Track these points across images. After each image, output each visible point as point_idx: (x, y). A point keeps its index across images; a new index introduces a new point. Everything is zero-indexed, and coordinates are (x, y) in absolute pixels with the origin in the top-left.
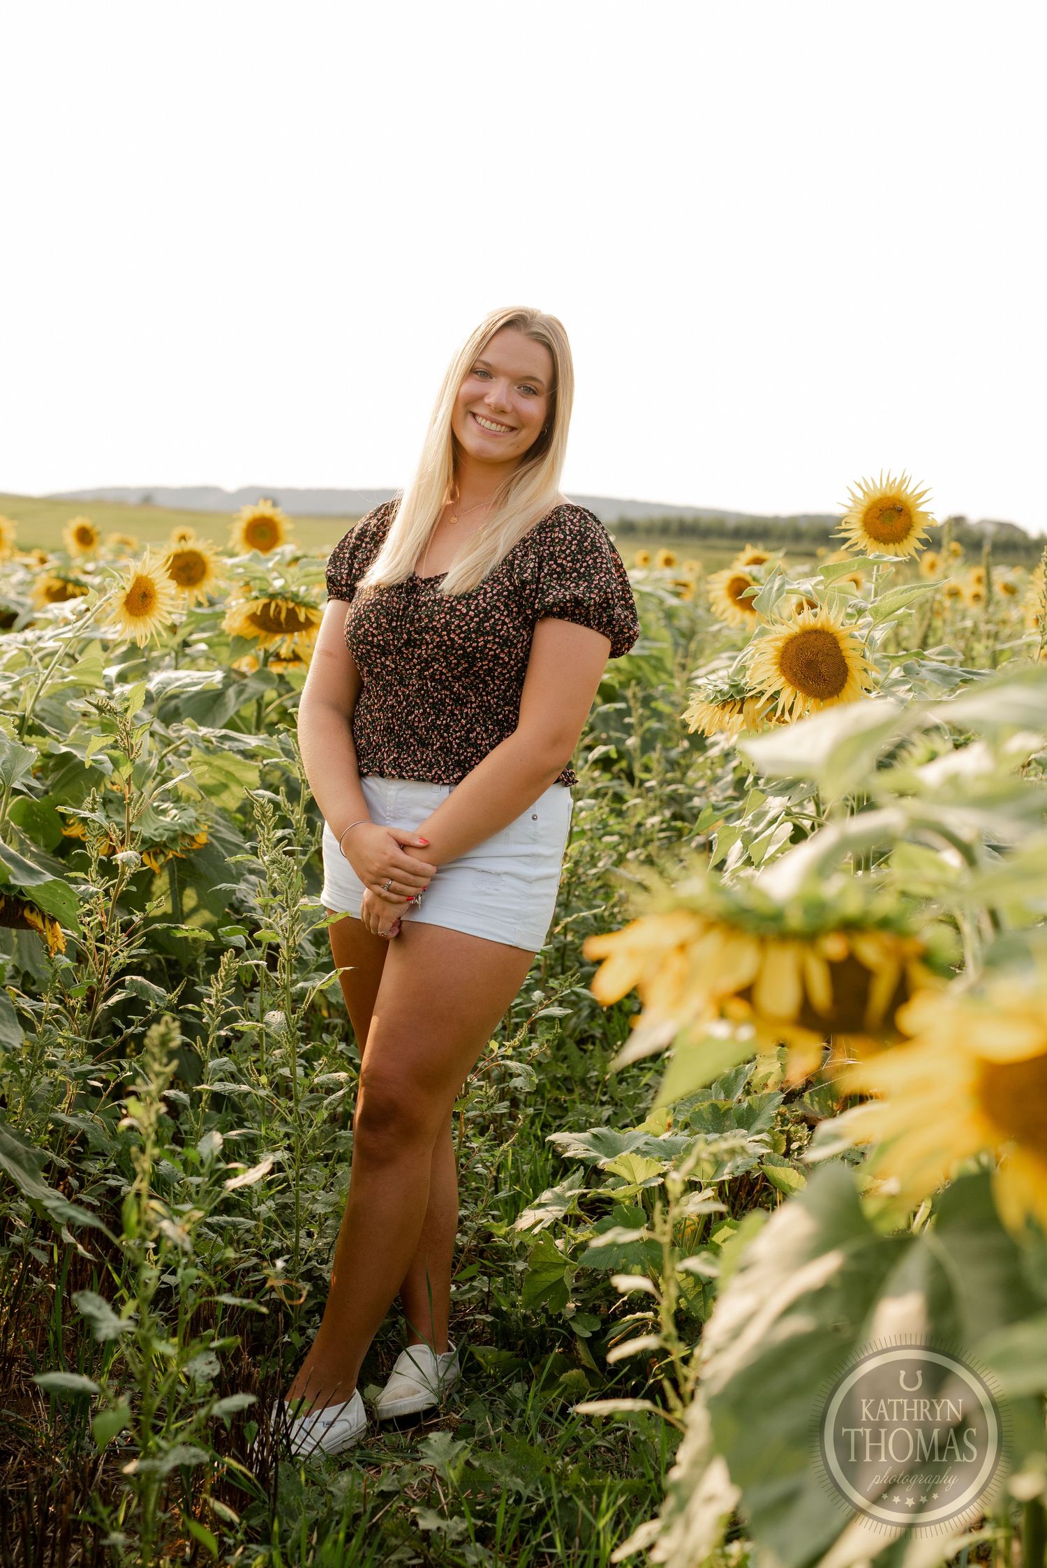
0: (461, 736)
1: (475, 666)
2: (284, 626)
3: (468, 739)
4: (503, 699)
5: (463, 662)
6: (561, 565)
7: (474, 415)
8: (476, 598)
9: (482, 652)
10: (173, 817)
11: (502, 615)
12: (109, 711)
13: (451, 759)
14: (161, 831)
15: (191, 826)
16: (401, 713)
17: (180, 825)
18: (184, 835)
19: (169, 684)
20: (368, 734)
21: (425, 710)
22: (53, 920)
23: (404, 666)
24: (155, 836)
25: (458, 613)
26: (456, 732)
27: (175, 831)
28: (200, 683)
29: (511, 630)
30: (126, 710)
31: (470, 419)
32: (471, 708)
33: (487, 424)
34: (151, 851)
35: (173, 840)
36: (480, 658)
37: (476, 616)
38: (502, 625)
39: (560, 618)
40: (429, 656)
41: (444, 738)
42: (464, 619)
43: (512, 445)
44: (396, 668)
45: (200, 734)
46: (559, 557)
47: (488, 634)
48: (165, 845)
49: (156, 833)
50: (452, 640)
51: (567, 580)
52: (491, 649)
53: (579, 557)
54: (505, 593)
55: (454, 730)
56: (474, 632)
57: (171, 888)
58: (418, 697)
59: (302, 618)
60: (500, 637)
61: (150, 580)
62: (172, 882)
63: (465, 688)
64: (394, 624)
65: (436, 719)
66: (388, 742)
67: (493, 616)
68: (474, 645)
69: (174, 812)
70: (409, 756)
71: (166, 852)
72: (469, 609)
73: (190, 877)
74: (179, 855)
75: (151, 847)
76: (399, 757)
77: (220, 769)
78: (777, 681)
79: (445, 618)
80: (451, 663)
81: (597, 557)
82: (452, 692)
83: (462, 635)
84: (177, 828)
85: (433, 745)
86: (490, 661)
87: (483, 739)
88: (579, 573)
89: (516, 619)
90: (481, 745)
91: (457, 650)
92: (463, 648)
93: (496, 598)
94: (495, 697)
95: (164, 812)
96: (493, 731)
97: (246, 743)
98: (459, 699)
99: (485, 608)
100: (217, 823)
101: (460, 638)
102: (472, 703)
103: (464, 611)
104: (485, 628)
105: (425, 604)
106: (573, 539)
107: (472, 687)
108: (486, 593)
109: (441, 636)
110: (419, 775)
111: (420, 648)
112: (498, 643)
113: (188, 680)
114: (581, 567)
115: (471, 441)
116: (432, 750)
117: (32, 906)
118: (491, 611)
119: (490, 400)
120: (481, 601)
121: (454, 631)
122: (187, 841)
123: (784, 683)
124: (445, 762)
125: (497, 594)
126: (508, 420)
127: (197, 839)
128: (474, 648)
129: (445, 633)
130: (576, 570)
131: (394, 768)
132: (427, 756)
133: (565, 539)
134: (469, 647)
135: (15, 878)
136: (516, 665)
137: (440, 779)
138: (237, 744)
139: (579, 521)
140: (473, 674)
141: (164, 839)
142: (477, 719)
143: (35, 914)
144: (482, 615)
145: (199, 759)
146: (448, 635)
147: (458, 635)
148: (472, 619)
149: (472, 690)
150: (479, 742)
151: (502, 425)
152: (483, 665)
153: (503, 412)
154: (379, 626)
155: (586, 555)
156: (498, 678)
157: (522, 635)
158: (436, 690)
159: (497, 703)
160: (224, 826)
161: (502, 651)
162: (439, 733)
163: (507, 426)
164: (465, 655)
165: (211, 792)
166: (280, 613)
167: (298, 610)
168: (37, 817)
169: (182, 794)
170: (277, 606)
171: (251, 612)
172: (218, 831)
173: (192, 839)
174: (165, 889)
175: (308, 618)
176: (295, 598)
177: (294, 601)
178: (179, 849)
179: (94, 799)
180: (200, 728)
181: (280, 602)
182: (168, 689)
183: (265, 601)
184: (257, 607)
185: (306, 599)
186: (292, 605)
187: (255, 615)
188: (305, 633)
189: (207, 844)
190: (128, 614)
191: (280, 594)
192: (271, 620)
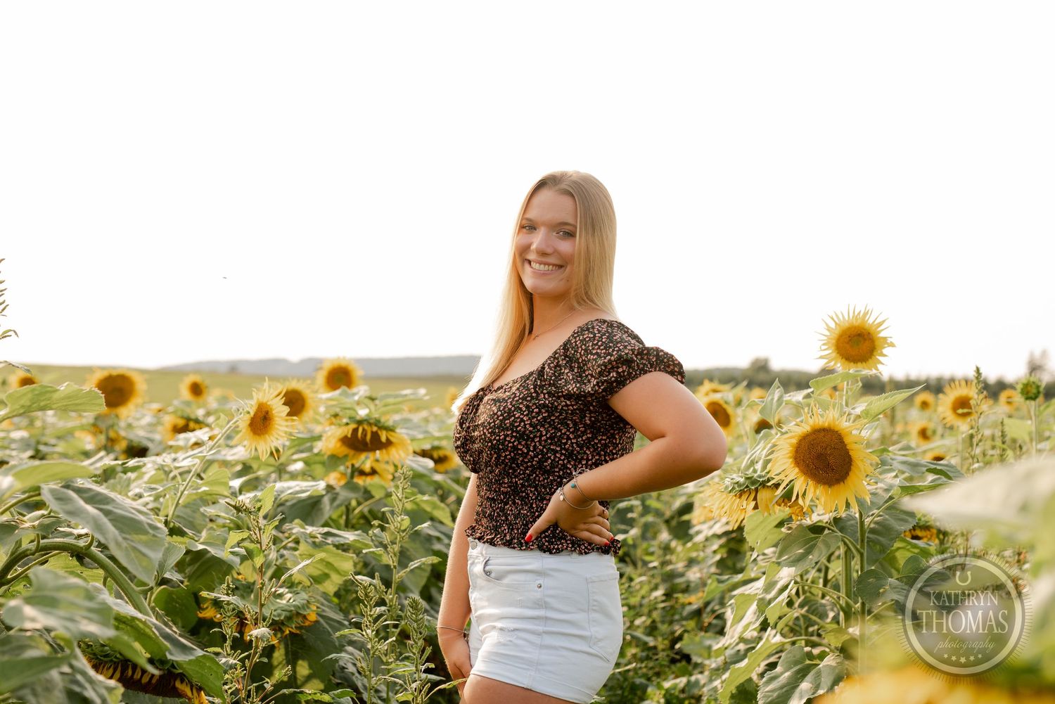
2: (369, 445)
7: (529, 261)
10: (288, 599)
12: (245, 510)
14: (279, 611)
15: (303, 607)
17: (294, 606)
18: (298, 614)
19: (282, 492)
22: (200, 689)
24: (276, 615)
27: (291, 611)
28: (307, 491)
30: (259, 510)
31: (526, 265)
33: (538, 266)
35: (289, 618)
43: (561, 280)
45: (308, 532)
48: (283, 623)
49: (276, 613)
57: (286, 659)
59: (383, 439)
61: (269, 406)
62: (287, 654)
69: (289, 595)
71: (284, 629)
73: (301, 649)
74: (294, 631)
77: (322, 560)
84: (293, 609)
95: (281, 596)
97: (345, 538)
100: (322, 604)
113: (298, 489)
117: (182, 677)
122: (300, 620)
126: (554, 261)
127: (308, 618)
135: (171, 654)
138: (338, 539)
141: (282, 618)
143: (185, 684)
145: (305, 553)
151: (549, 264)
160: (328, 607)
163: (554, 265)
165: (317, 580)
166: (366, 435)
167: (379, 432)
168: (177, 602)
169: (296, 581)
170: (364, 430)
171: (343, 435)
172: (324, 611)
173: (305, 617)
174: (281, 659)
175: (388, 439)
176: (377, 423)
177: (376, 425)
178: (294, 626)
179: (228, 586)
180: (307, 527)
181: (366, 427)
182: (282, 496)
183: (353, 426)
184: (348, 431)
185: (386, 424)
186: (375, 429)
187: (346, 437)
188: (384, 451)
189: (317, 622)
190: (252, 434)
191: (366, 420)
192: (358, 440)
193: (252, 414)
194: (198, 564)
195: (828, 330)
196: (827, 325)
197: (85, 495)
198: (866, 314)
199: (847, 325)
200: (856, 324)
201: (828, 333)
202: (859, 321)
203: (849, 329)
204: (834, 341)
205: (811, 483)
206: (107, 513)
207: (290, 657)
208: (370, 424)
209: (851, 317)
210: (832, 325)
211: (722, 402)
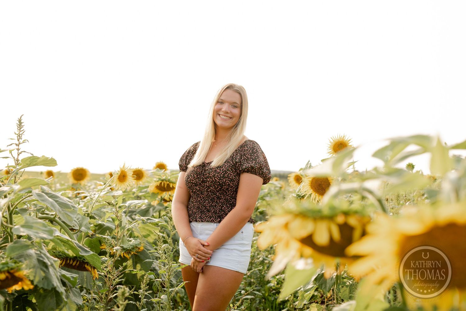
0: (219, 208)
1: (223, 187)
2: (166, 189)
3: (222, 209)
4: (231, 197)
5: (219, 186)
6: (247, 157)
7: (219, 115)
8: (222, 167)
9: (225, 183)
10: (133, 242)
11: (230, 172)
12: (112, 204)
13: (217, 215)
14: (129, 246)
15: (138, 244)
16: (202, 203)
17: (135, 244)
18: (136, 247)
20: (192, 210)
21: (209, 201)
22: (94, 268)
23: (202, 189)
24: (128, 248)
25: (217, 172)
26: (218, 207)
27: (134, 246)
28: (140, 203)
29: (233, 176)
30: (117, 204)
31: (218, 116)
32: (222, 200)
33: (223, 117)
34: (127, 252)
35: (133, 248)
36: (224, 185)
37: (222, 173)
38: (231, 175)
39: (247, 173)
40: (209, 185)
41: (215, 209)
42: (219, 174)
43: (231, 123)
44: (200, 189)
45: (141, 218)
46: (246, 155)
47: (226, 178)
48: (131, 250)
49: (128, 247)
50: (216, 180)
51: (249, 161)
52: (227, 182)
53: (252, 154)
54: (231, 166)
55: (217, 207)
56: (222, 177)
58: (207, 197)
59: (171, 186)
60: (230, 179)
62: (133, 262)
63: (220, 194)
64: (198, 176)
65: (212, 203)
66: (198, 211)
67: (228, 173)
68: (222, 181)
69: (133, 241)
70: (204, 215)
71: (131, 252)
72: (220, 171)
73: (138, 261)
74: (135, 253)
75: (127, 251)
76: (201, 215)
77: (148, 230)
78: (311, 191)
79: (213, 173)
80: (216, 187)
81: (258, 154)
82: (216, 195)
83: (219, 178)
84: (134, 245)
85: (211, 211)
86: (227, 186)
87: (226, 209)
88: (253, 159)
89: (234, 173)
90: (225, 211)
91: (217, 183)
92: (219, 182)
93: (228, 167)
94: (229, 197)
95: (130, 241)
96: (229, 207)
97: (154, 220)
98: (218, 197)
99: (225, 170)
100: (146, 245)
101: (218, 179)
102: (222, 198)
103: (219, 171)
104: (225, 176)
105: (207, 170)
106: (250, 149)
107: (222, 193)
108: (225, 166)
109: (212, 179)
110: (207, 220)
111: (206, 183)
112: (229, 180)
113: (137, 203)
114: (253, 157)
115: (219, 122)
116: (211, 213)
117: (88, 263)
118: (227, 171)
119: (223, 110)
120: (224, 168)
121: (216, 177)
122: (137, 249)
123: (312, 191)
124: (215, 216)
125: (229, 166)
126: (229, 115)
127: (140, 248)
128: (222, 182)
129: (213, 178)
130: (252, 158)
131: (200, 219)
132: (210, 214)
133: (248, 149)
134: (221, 182)
135: (81, 253)
136: (235, 187)
137: (214, 221)
138: (152, 221)
139: (252, 144)
140: (222, 190)
141: (130, 248)
142: (224, 203)
143: (88, 266)
144: (224, 172)
145: (141, 227)
146: (214, 179)
147: (217, 178)
148: (221, 173)
149: (222, 195)
150: (225, 210)
151: (227, 117)
152: (225, 187)
153: (227, 113)
154: (194, 177)
155: (254, 154)
156: (230, 191)
157: (236, 178)
158: (212, 195)
159: (230, 198)
160: (149, 246)
161: (231, 183)
162: (213, 207)
163: (229, 117)
164: (220, 184)
165: (145, 237)
166: (165, 185)
167: (170, 184)
168: (93, 244)
169: (136, 236)
170: (164, 183)
171: (156, 185)
172: (147, 247)
173: (139, 248)
174: (131, 264)
175: (173, 186)
176: (169, 180)
177: (168, 181)
178: (135, 251)
179: (108, 234)
180: (141, 217)
181: (165, 182)
182: (131, 205)
183: (160, 182)
184: (158, 184)
185: (172, 181)
186: (168, 183)
187: (157, 186)
188: (172, 191)
189: (143, 250)
190: (119, 181)
191: (164, 180)
192: (162, 187)
193: (119, 174)
194: (101, 229)
195: (330, 143)
196: (330, 141)
197: (49, 195)
198: (344, 137)
199: (337, 141)
200: (340, 140)
201: (330, 144)
202: (342, 139)
203: (338, 142)
204: (332, 147)
205: (317, 194)
206: (56, 201)
207: (134, 263)
208: (166, 181)
209: (339, 138)
210: (332, 141)
211: (300, 175)
